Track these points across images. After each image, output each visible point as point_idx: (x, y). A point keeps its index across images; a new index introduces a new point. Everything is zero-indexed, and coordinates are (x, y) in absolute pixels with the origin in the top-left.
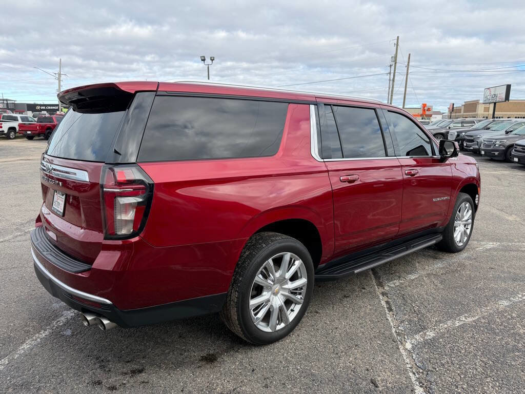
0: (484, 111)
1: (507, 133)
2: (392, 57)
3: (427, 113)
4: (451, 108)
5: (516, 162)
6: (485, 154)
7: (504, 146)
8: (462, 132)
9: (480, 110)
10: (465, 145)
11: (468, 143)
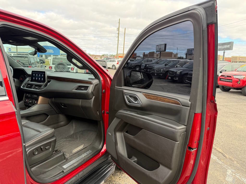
0: (157, 56)
1: (165, 65)
2: (117, 28)
3: (134, 56)
4: (144, 54)
5: (170, 79)
6: (157, 76)
7: (165, 72)
8: (147, 65)
9: (155, 56)
10: (148, 70)
11: (149, 70)
